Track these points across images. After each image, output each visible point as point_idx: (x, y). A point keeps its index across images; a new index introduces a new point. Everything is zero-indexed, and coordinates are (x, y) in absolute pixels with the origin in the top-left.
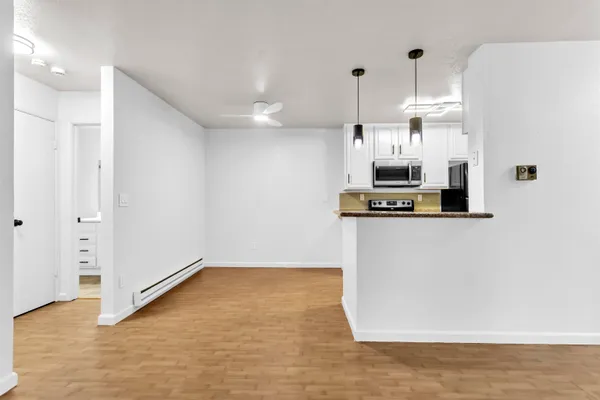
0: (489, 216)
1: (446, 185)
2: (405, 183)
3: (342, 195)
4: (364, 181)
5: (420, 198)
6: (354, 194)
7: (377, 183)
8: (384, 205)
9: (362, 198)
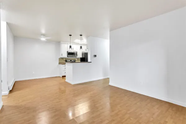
0: (91, 62)
1: (81, 57)
2: (74, 56)
3: (59, 59)
4: (65, 55)
5: (76, 59)
6: (62, 58)
7: (68, 56)
8: (69, 61)
9: (64, 59)
